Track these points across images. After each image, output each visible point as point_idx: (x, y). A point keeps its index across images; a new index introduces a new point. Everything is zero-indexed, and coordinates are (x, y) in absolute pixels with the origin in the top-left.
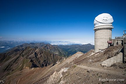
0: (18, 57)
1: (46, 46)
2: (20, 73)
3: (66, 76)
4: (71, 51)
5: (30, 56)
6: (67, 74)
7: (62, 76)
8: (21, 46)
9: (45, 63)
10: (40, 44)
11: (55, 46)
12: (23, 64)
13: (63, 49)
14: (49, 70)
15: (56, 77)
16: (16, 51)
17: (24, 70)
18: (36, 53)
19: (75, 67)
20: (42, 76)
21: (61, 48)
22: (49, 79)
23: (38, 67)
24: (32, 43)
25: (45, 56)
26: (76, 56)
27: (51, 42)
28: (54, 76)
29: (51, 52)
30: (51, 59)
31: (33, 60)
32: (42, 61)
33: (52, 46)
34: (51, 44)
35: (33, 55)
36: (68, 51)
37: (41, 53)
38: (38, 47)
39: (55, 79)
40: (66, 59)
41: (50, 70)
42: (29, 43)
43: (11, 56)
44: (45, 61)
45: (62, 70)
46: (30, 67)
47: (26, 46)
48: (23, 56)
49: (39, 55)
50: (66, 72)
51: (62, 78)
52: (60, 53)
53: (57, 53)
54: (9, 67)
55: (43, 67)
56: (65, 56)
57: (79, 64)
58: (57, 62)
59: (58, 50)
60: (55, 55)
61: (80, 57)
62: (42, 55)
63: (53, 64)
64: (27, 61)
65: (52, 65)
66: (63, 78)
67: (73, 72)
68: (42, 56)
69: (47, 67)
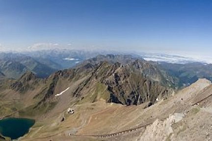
0: (90, 78)
1: (134, 63)
2: (93, 107)
3: (180, 131)
4: (186, 77)
5: (107, 79)
6: (181, 127)
7: (171, 130)
8: (95, 59)
9: (134, 97)
10: (125, 57)
11: (153, 64)
12: (97, 91)
13: (170, 70)
14: (142, 113)
15: (159, 132)
16: (88, 68)
17: (97, 102)
18: (116, 76)
19: (196, 111)
20: (129, 123)
21: (165, 70)
22: (145, 133)
23: (121, 103)
24: (110, 56)
25: (134, 83)
26: (197, 87)
27: (145, 54)
28: (154, 129)
29: (144, 75)
30: (146, 90)
31: (112, 88)
32: (127, 93)
33: (148, 63)
34: (145, 59)
35: (112, 78)
36: (180, 76)
37: (125, 77)
38: (120, 64)
39: (157, 137)
40: (176, 93)
41: (144, 115)
42: (106, 55)
43: (81, 74)
44: (133, 93)
45: (172, 118)
46: (106, 100)
47: (102, 60)
48: (96, 78)
49: (121, 79)
50: (181, 123)
51: (171, 134)
52: (163, 79)
53: (157, 80)
54: (78, 91)
55: (129, 105)
56: (173, 87)
57: (204, 105)
58: (157, 100)
59: (160, 73)
60: (152, 83)
61: (204, 90)
62: (128, 80)
63: (149, 102)
64: (102, 87)
65: (147, 103)
66: (173, 135)
67: (194, 123)
68: (127, 82)
69: (138, 105)
